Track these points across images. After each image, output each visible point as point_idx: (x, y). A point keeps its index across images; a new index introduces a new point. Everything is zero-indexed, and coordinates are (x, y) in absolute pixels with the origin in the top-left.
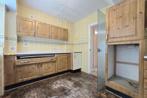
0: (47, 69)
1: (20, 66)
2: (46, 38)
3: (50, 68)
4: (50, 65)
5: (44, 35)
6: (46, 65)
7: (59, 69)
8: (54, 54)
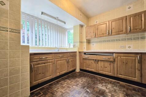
0: (102, 67)
1: (85, 59)
2: (105, 36)
3: (106, 67)
4: (106, 64)
5: (103, 34)
6: (102, 63)
7: (119, 73)
8: (113, 53)
